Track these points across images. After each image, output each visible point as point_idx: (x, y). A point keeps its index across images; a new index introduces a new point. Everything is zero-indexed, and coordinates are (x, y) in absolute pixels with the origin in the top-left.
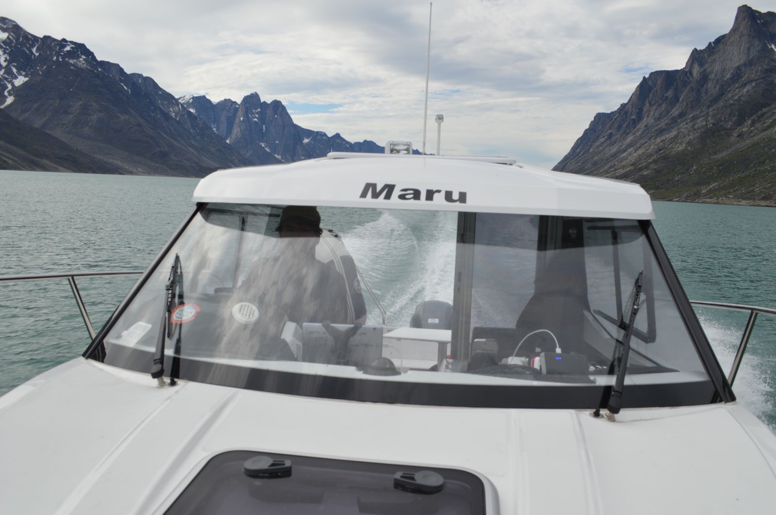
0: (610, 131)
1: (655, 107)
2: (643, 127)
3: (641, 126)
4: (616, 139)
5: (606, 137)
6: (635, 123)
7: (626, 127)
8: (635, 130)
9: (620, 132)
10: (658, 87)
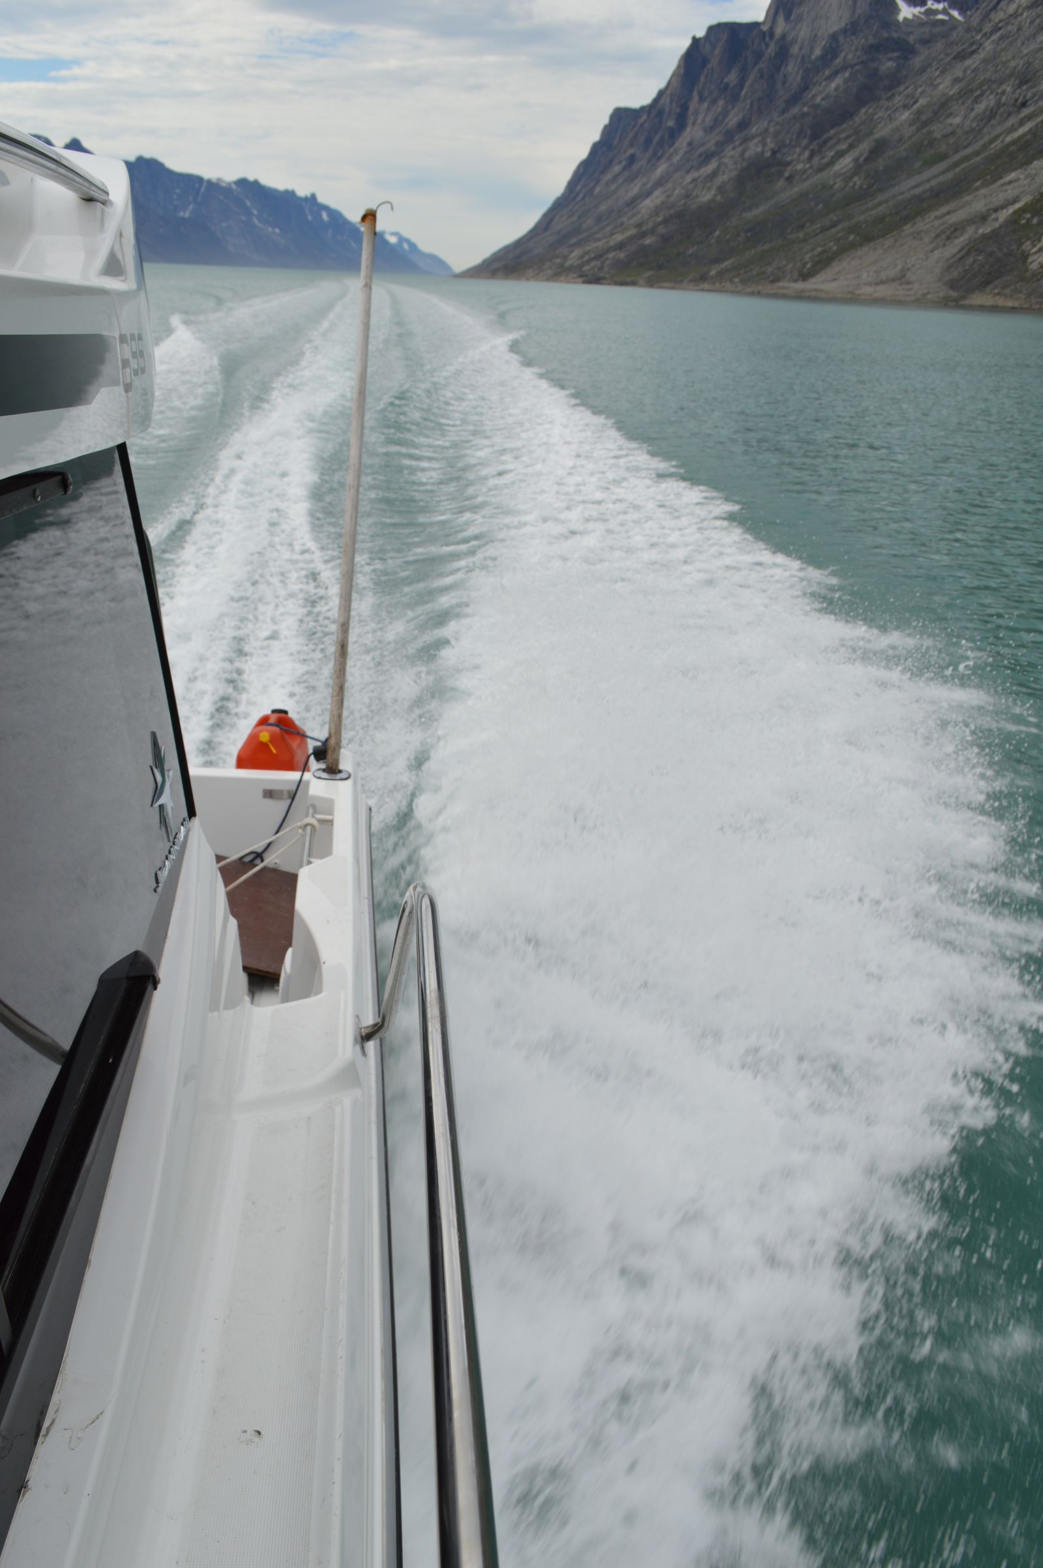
1: (706, 105)
4: (641, 168)
5: (624, 163)
7: (658, 143)
8: (672, 150)
9: (647, 154)
10: (714, 62)
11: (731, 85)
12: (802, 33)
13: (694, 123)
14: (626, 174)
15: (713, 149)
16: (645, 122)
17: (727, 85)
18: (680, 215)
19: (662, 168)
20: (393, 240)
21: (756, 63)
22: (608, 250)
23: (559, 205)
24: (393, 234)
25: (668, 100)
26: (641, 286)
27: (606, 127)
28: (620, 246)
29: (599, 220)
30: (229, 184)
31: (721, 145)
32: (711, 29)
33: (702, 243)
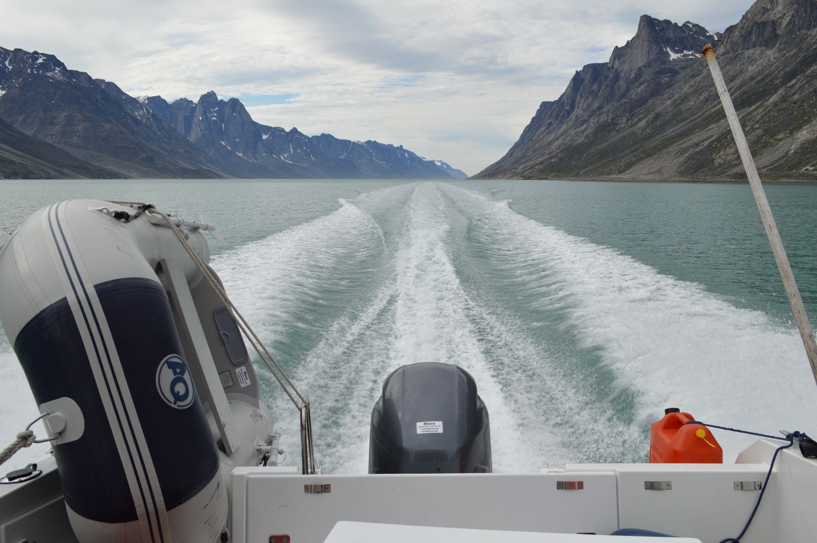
0: (549, 121)
1: (583, 100)
2: (574, 117)
3: (573, 116)
4: (554, 128)
5: (546, 126)
6: (569, 113)
7: (562, 117)
8: (568, 120)
9: (557, 122)
10: (587, 81)
11: (595, 90)
13: (578, 108)
14: (547, 131)
15: (586, 118)
16: (556, 108)
17: (593, 91)
18: (568, 149)
19: (564, 127)
20: (439, 164)
21: (605, 81)
22: (536, 165)
23: (517, 145)
24: (438, 161)
25: (566, 98)
26: (550, 180)
27: (538, 110)
28: (541, 163)
29: (535, 151)
30: (363, 143)
31: (590, 117)
32: (585, 67)
33: (578, 160)
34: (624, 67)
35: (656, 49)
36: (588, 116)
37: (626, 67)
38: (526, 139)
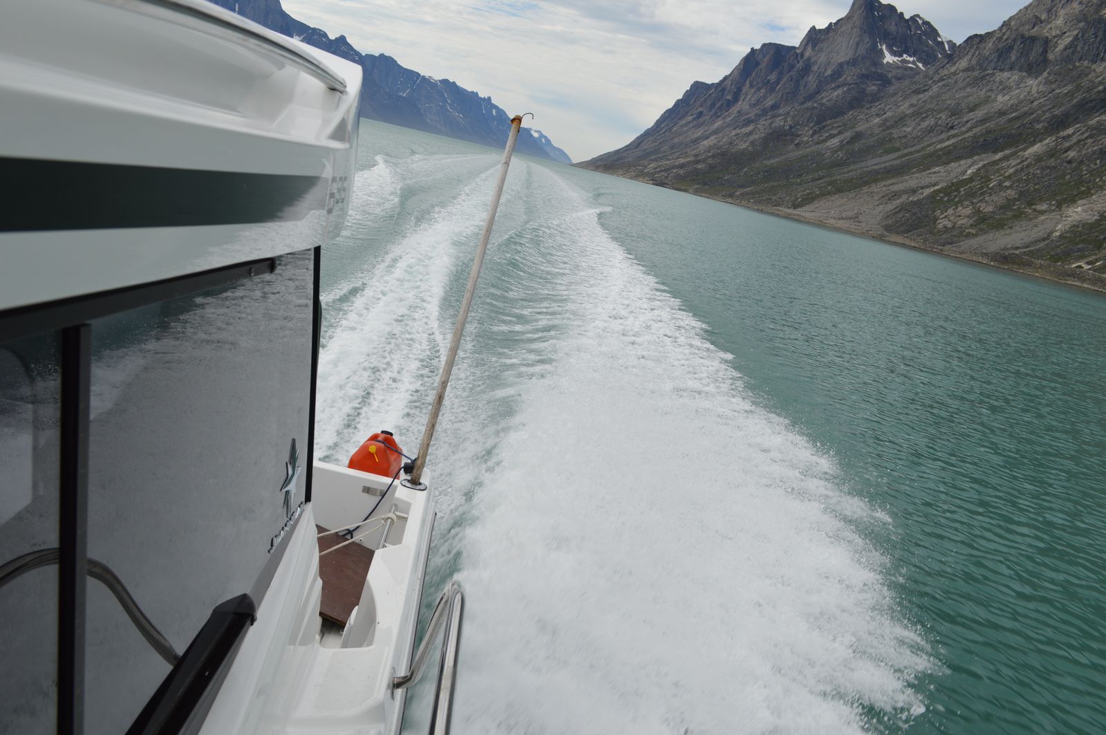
0: (700, 109)
1: (753, 90)
2: (736, 112)
3: (734, 110)
4: (705, 121)
5: (695, 116)
6: (729, 104)
7: (718, 107)
8: (727, 114)
9: (711, 113)
10: (763, 65)
11: (771, 82)
12: (821, 59)
13: (743, 100)
14: (695, 123)
15: (753, 118)
16: (713, 93)
17: (769, 81)
18: (723, 154)
19: (718, 123)
20: (536, 135)
21: (789, 71)
22: (673, 168)
23: (648, 133)
24: (536, 131)
25: (730, 82)
26: (690, 193)
27: (687, 91)
28: (682, 166)
29: (672, 147)
30: (436, 81)
31: (758, 116)
32: (764, 45)
33: (734, 174)
34: (820, 57)
35: (868, 43)
36: (756, 115)
37: (822, 58)
38: (663, 128)
